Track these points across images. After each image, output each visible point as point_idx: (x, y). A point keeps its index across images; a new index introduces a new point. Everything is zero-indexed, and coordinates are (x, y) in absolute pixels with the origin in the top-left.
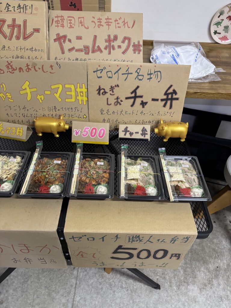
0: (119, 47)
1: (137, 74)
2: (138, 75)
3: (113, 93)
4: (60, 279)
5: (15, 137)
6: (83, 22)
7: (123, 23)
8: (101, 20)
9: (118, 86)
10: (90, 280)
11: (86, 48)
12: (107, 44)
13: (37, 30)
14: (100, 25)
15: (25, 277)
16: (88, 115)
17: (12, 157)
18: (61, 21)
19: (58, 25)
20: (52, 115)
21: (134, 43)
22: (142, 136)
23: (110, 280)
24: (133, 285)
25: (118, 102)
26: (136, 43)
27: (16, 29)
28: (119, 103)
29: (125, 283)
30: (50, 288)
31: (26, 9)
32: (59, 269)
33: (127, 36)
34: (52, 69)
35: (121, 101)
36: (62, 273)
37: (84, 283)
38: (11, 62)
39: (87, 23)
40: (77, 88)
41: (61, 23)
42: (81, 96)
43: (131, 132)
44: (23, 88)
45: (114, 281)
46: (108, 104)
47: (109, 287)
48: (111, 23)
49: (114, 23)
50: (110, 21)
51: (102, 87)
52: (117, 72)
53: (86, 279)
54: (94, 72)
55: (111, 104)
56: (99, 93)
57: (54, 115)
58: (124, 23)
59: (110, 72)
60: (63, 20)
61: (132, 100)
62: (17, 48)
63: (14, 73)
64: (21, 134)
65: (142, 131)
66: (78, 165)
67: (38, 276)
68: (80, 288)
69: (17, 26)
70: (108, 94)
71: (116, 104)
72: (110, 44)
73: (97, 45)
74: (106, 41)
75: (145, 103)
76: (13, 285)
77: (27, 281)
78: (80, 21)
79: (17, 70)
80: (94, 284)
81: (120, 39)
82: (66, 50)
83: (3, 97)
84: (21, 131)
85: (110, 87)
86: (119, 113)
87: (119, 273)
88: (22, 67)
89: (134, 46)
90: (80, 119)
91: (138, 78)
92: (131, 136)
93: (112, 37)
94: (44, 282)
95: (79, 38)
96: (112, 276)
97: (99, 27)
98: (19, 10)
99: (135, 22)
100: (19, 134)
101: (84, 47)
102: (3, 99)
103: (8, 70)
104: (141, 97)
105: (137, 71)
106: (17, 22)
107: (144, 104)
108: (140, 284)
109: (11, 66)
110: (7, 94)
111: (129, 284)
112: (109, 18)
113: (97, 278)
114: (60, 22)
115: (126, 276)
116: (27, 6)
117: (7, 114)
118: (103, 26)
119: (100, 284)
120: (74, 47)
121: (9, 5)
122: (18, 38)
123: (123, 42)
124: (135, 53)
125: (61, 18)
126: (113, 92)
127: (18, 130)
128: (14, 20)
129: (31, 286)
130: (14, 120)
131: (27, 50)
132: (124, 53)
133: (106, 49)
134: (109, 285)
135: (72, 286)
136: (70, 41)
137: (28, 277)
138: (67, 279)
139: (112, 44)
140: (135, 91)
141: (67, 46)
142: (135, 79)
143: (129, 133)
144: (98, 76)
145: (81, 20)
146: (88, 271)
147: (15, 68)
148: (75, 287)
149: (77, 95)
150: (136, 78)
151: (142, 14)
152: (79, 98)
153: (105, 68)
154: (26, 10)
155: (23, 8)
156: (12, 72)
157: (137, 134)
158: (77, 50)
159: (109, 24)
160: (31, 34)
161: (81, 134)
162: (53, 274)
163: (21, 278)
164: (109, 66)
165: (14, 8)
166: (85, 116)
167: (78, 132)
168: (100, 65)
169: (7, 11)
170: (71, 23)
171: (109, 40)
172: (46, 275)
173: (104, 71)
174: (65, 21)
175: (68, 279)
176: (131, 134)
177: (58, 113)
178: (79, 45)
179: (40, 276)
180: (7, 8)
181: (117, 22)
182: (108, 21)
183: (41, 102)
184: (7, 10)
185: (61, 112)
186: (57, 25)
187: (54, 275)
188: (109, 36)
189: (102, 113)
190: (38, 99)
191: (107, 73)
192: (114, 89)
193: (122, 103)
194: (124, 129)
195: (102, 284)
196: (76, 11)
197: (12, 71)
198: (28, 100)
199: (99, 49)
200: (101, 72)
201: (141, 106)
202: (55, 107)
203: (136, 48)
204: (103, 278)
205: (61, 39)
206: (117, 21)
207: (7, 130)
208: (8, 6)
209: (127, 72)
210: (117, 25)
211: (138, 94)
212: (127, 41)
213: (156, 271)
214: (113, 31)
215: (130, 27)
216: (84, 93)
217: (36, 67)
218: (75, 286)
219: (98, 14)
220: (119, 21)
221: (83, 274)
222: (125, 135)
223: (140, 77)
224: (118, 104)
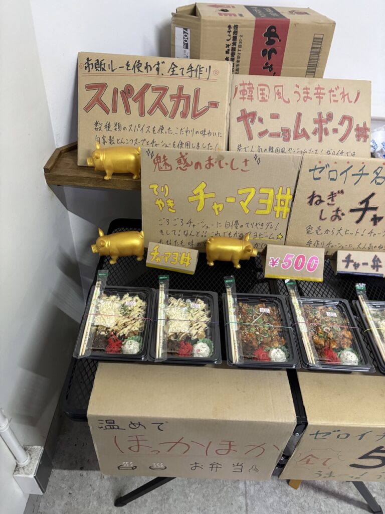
0: (335, 131)
1: (376, 175)
2: (377, 177)
3: (333, 203)
4: (219, 495)
5: (178, 268)
6: (281, 93)
7: (342, 95)
8: (308, 91)
9: (342, 192)
10: (267, 499)
11: (286, 131)
12: (317, 126)
13: (214, 105)
14: (308, 97)
15: (162, 493)
16: (285, 234)
17: (189, 301)
18: (248, 91)
19: (245, 96)
20: (230, 234)
21: (358, 125)
22: (374, 269)
23: (299, 500)
24: (337, 508)
25: (337, 215)
26: (361, 126)
27: (182, 102)
28: (339, 217)
29: (325, 505)
30: (206, 510)
31: (201, 72)
32: (215, 480)
33: (348, 114)
34: (246, 165)
35: (343, 214)
36: (220, 487)
37: (259, 503)
38: (186, 154)
39: (289, 93)
40: (278, 194)
41: (248, 94)
42: (281, 205)
43: (355, 263)
44: (195, 192)
45: (307, 501)
46: (321, 218)
47: (300, 511)
48: (324, 94)
49: (328, 94)
50: (321, 92)
51: (317, 193)
52: (346, 171)
53: (260, 496)
54: (310, 171)
55: (325, 219)
56: (310, 203)
57: (232, 235)
58: (344, 95)
59: (335, 172)
60: (251, 90)
61: (360, 213)
62: (181, 130)
63: (186, 169)
64: (188, 263)
65: (374, 261)
66: (301, 317)
67: (183, 490)
68: (254, 512)
69: (184, 97)
70: (324, 203)
71: (333, 218)
72: (321, 126)
73: (301, 128)
74: (315, 122)
75: (379, 218)
76: (146, 506)
77: (167, 499)
78: (276, 92)
79: (192, 166)
80: (275, 505)
81: (337, 118)
82: (255, 134)
83: (161, 205)
84: (188, 258)
85: (330, 194)
86: (336, 232)
87: (312, 487)
88: (200, 162)
89: (358, 129)
90: (272, 240)
91: (376, 182)
92: (356, 269)
93: (325, 116)
94: (195, 501)
95: (275, 116)
96: (301, 492)
97: (305, 101)
98: (190, 74)
99: (360, 95)
100: (184, 263)
101: (282, 130)
102: (160, 209)
103: (179, 166)
104: (375, 209)
105: (377, 170)
106: (185, 92)
107: (377, 220)
108: (349, 505)
109: (185, 160)
110: (169, 201)
111: (331, 506)
112: (321, 87)
113: (279, 495)
114: (246, 92)
115: (323, 493)
116: (203, 68)
117: (161, 231)
118: (311, 99)
119: (286, 505)
120: (267, 129)
121: (175, 65)
122: (184, 115)
123: (341, 123)
124: (358, 140)
125: (249, 86)
126: (333, 200)
127: (183, 257)
128: (181, 89)
129: (175, 507)
130: (169, 241)
131: (196, 133)
132: (341, 140)
133: (314, 133)
134: (299, 507)
135: (240, 508)
136: (261, 120)
137: (168, 492)
138: (230, 496)
139: (324, 126)
140: (366, 201)
141: (256, 128)
142: (372, 182)
143: (353, 263)
144: (315, 177)
145: (278, 90)
146: (261, 484)
147: (190, 164)
148: (247, 509)
149: (275, 204)
150: (373, 180)
151: (371, 82)
152: (278, 209)
153: (328, 166)
154: (200, 74)
155: (197, 70)
156: (184, 169)
157: (365, 266)
158: (272, 135)
159: (321, 96)
160: (205, 110)
161: (280, 264)
162: (207, 488)
163: (157, 494)
164: (336, 163)
165: (182, 70)
166: (280, 236)
167: (275, 262)
168: (322, 161)
169: (171, 75)
170: (263, 94)
171: (319, 121)
172: (196, 488)
173: (326, 170)
174: (255, 91)
175: (232, 496)
176: (356, 266)
177: (240, 230)
178: (274, 126)
179: (187, 491)
180: (172, 70)
181: (332, 93)
182: (319, 92)
183: (217, 214)
184: (172, 73)
185: (244, 230)
186: (242, 96)
187: (209, 490)
188: (320, 114)
189: (308, 232)
190: (214, 210)
191: (330, 173)
192: (335, 196)
193: (343, 217)
194: (346, 258)
195: (289, 505)
196: (271, 75)
197: (184, 167)
198: (198, 211)
199: (305, 134)
200: (320, 172)
201: (372, 223)
202: (237, 222)
203: (360, 133)
204: (287, 496)
205: (247, 117)
206: (333, 91)
207: (165, 257)
208: (173, 66)
209: (361, 172)
210: (333, 98)
211: (370, 205)
212: (347, 122)
213: (371, 485)
214: (326, 107)
215: (351, 102)
216: (287, 201)
217: (221, 162)
218: (245, 508)
219: (305, 82)
220: (336, 92)
221: (254, 489)
222: (347, 267)
223: (379, 180)
224: (337, 219)
